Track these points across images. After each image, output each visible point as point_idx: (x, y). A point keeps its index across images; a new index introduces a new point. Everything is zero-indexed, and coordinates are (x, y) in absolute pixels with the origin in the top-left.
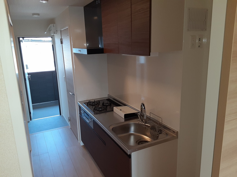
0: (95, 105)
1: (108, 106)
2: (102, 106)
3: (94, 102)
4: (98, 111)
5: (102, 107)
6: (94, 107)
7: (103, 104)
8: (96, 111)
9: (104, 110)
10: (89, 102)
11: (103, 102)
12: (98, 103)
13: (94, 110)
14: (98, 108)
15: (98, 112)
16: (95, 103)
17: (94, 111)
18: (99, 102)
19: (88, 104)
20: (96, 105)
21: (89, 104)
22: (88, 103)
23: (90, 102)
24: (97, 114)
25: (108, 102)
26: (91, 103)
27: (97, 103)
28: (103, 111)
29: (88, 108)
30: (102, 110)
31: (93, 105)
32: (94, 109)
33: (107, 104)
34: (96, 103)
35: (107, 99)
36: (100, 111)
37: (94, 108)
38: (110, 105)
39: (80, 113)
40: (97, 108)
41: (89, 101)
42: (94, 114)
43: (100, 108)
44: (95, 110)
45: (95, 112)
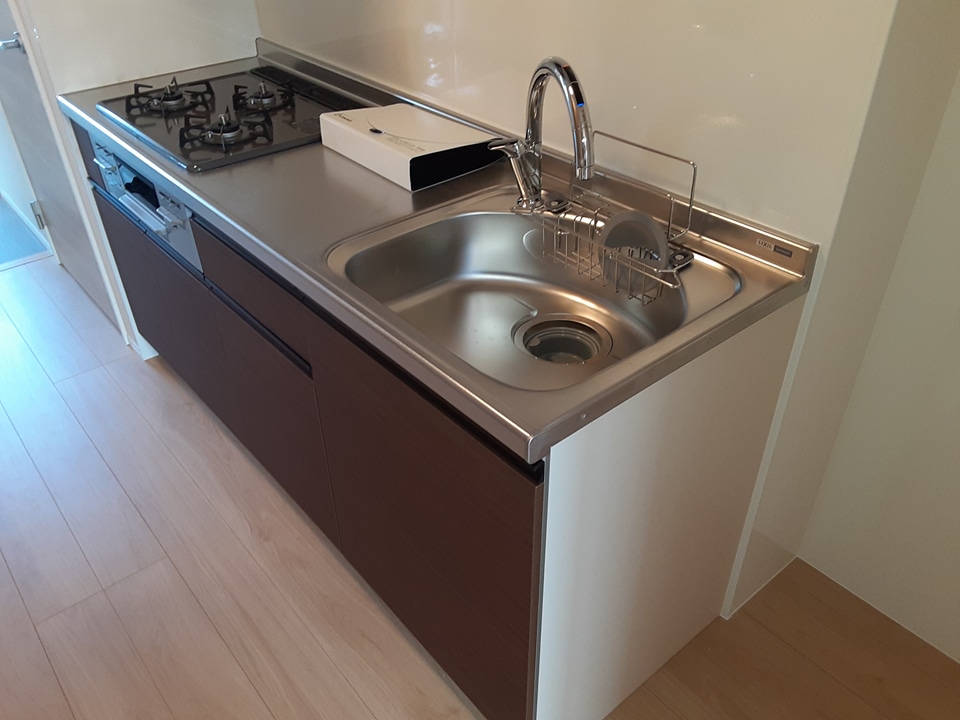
0: (181, 111)
1: (274, 110)
2: (232, 112)
3: (173, 93)
4: (215, 146)
5: (233, 118)
6: (178, 124)
7: (238, 99)
8: (195, 149)
9: (252, 138)
10: (137, 95)
11: (237, 88)
12: (202, 94)
13: (183, 142)
14: (206, 127)
15: (218, 156)
16: (180, 96)
17: (185, 155)
18: (210, 90)
19: (129, 108)
20: (188, 108)
21: (140, 106)
22: (128, 98)
23: (145, 95)
24: (207, 169)
25: (272, 88)
26: (152, 99)
27: (195, 95)
28: (248, 148)
29: (137, 137)
30: (239, 144)
31: (168, 114)
32: (182, 136)
33: (266, 101)
34: (188, 99)
35: (257, 70)
36: (229, 147)
37: (182, 132)
38: (288, 104)
39: (94, 175)
40: (204, 130)
41: (137, 87)
42: (190, 170)
43: (220, 124)
44: (188, 146)
45: (193, 155)
